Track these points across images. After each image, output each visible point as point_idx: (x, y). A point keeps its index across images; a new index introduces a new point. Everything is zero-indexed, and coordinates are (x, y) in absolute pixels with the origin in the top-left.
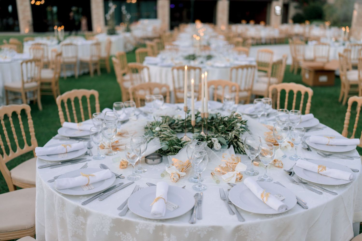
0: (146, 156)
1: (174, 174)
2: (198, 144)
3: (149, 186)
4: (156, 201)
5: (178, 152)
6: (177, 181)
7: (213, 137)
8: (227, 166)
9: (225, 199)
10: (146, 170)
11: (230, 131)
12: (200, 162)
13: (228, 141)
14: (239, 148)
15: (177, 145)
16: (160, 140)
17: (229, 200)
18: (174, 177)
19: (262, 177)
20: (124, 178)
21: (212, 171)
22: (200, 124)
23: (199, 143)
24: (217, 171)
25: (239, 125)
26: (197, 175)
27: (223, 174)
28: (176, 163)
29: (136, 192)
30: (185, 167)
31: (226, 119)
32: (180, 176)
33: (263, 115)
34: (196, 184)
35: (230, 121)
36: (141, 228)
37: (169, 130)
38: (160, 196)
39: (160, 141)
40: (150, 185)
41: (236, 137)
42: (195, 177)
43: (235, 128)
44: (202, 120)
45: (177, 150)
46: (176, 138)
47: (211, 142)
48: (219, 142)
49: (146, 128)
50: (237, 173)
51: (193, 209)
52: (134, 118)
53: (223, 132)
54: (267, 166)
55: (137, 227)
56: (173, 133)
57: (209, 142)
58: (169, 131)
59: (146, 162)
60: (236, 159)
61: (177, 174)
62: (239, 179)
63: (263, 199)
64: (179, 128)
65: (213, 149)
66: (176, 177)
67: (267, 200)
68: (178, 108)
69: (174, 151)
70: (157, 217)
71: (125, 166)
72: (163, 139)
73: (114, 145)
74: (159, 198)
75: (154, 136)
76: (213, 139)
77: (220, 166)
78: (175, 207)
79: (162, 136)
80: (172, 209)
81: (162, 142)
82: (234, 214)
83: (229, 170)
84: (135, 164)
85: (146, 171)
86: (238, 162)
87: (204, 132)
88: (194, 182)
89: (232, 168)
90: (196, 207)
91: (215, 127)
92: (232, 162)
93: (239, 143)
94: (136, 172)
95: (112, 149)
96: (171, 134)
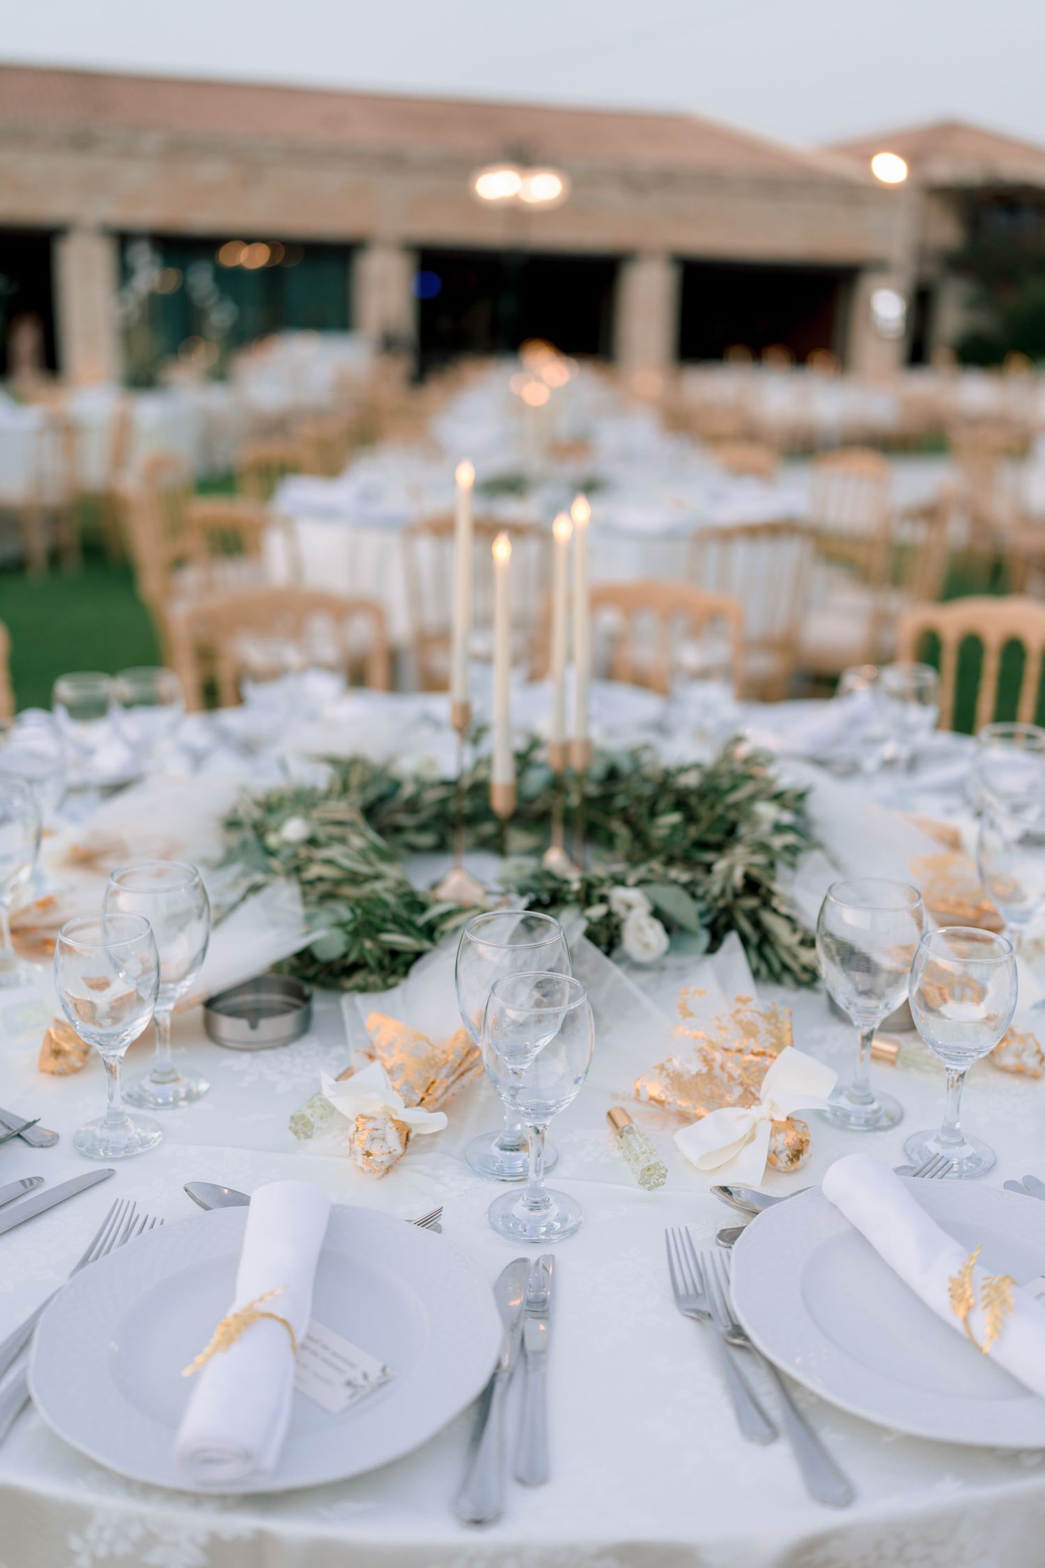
0: (214, 992)
1: (371, 1125)
2: (528, 926)
3: (207, 1208)
4: (228, 1340)
5: (406, 974)
6: (388, 1170)
7: (619, 881)
8: (711, 1069)
9: (705, 1307)
10: (203, 1086)
11: (719, 848)
12: (537, 1051)
13: (708, 911)
14: (768, 951)
15: (405, 926)
16: (304, 894)
17: (729, 1314)
18: (373, 1139)
19: (933, 1147)
20: (50, 1141)
21: (615, 1096)
22: (539, 806)
23: (533, 922)
24: (644, 1097)
25: (767, 812)
26: (519, 1127)
27: (685, 1118)
28: (390, 1045)
29: (108, 1251)
30: (444, 1072)
31: (691, 780)
32: (412, 1136)
33: (889, 764)
34: (509, 1187)
35: (712, 789)
36: (102, 1551)
37: (362, 835)
38: (261, 1299)
39: (306, 904)
40: (208, 1202)
41: (752, 885)
42: (508, 1140)
43: (743, 830)
44: (556, 785)
45: (401, 959)
46: (401, 883)
47: (609, 914)
48: (657, 913)
49: (232, 824)
50: (776, 1118)
51: (485, 1398)
52: (177, 766)
53: (677, 851)
54: (962, 1076)
55: (75, 1542)
56: (386, 857)
57: (597, 911)
58: (357, 842)
59: (209, 1030)
60: (762, 1025)
61: (390, 1124)
62: (784, 1157)
63: (966, 1320)
64: (422, 828)
65: (616, 954)
66: (384, 1139)
67: (999, 1331)
68: (427, 719)
69: (381, 967)
70: (226, 1474)
71: (75, 1060)
72: (322, 888)
73: (27, 920)
74: (249, 1319)
75: (268, 871)
76: (619, 895)
77: (662, 1068)
78: (360, 1381)
79: (314, 871)
80: (338, 1399)
81: (313, 910)
82: (773, 1434)
83: (722, 1097)
84: (122, 1052)
85: (206, 1092)
86: (780, 1046)
87: (567, 851)
88: (504, 1176)
89: (741, 1084)
90: (511, 1376)
91: (629, 822)
92: (736, 1045)
93: (768, 918)
94: (138, 1100)
95: (16, 947)
96: (369, 863)
